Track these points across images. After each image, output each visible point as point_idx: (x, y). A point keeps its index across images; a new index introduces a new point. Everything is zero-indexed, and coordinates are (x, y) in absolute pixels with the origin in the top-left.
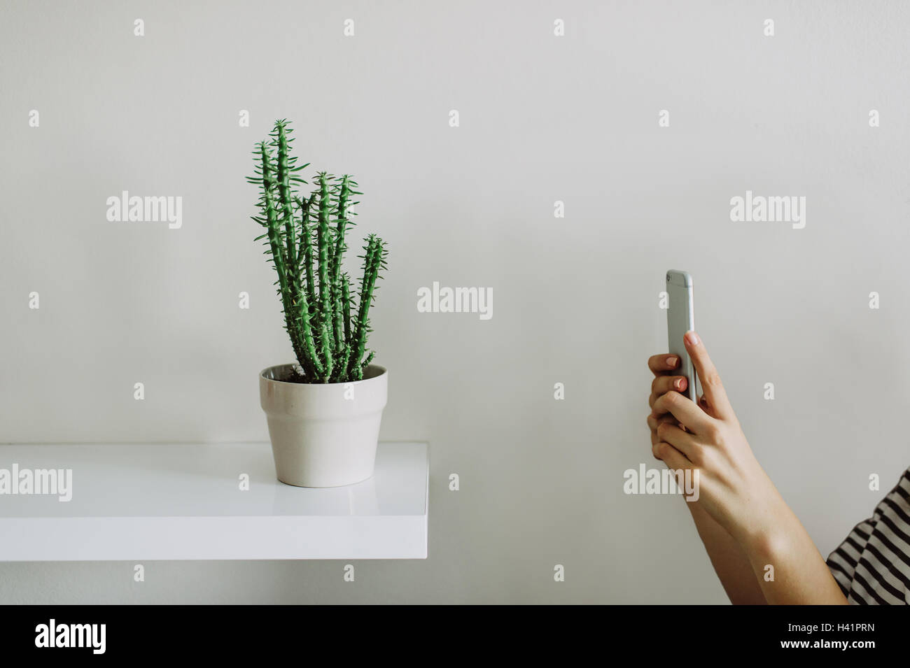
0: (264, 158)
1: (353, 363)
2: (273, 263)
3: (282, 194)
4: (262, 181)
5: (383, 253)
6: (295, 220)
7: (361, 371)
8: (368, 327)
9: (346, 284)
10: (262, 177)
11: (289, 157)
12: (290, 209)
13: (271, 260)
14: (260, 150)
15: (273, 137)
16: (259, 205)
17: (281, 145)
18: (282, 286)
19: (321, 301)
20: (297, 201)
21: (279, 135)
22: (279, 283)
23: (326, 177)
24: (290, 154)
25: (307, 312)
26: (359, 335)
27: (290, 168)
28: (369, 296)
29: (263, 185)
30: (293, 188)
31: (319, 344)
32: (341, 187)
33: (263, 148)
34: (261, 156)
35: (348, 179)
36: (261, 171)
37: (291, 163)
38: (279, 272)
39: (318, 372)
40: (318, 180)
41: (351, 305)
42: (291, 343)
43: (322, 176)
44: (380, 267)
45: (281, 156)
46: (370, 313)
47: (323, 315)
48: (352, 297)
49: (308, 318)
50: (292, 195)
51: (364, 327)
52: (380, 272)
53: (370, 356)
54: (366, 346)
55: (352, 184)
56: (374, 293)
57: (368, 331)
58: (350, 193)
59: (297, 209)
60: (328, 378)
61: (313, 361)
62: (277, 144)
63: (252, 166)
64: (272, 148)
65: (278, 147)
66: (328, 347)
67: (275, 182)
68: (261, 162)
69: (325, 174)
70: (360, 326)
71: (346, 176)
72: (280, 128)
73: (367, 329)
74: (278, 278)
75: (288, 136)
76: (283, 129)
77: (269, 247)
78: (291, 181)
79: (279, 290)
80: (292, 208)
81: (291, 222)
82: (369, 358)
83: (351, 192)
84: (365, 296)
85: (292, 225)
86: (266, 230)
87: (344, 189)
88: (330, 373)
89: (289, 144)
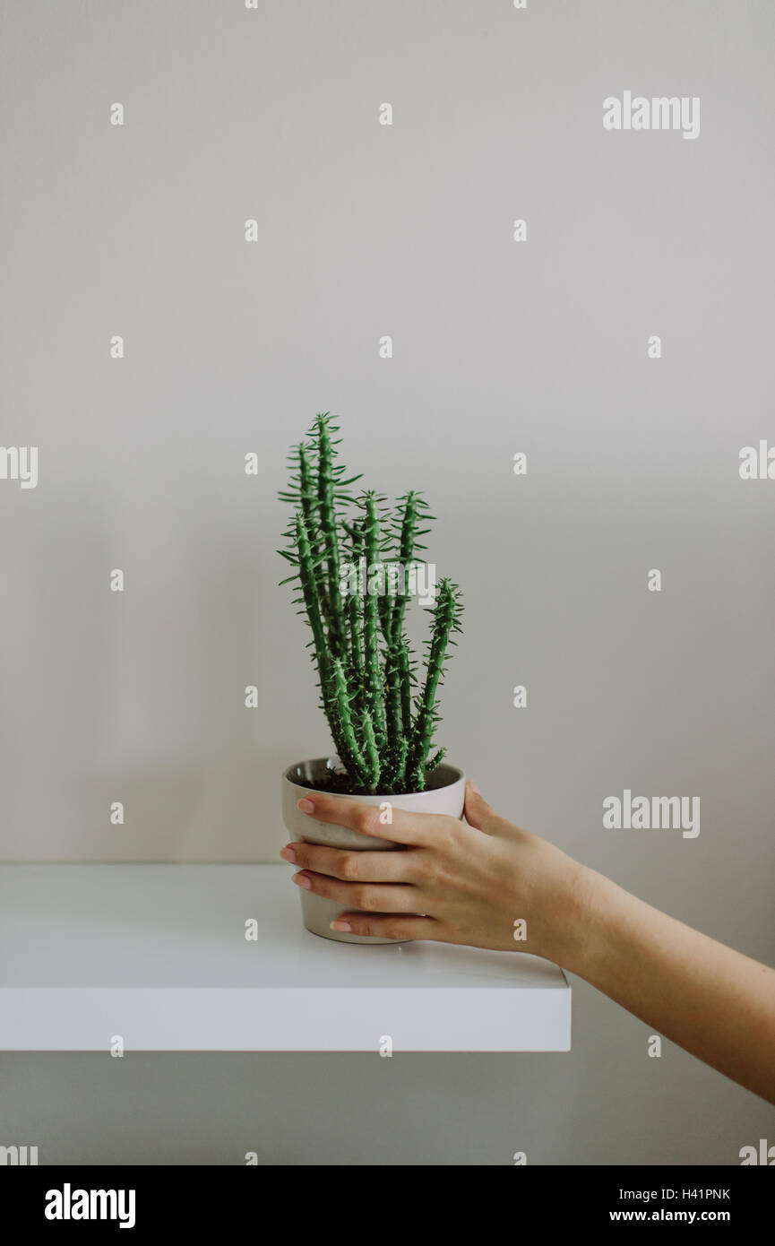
0: (303, 467)
1: (412, 766)
2: (306, 617)
3: (324, 516)
4: (299, 498)
5: (456, 608)
6: (341, 554)
7: (421, 778)
8: (436, 714)
9: (404, 651)
10: (298, 492)
11: (334, 466)
12: (334, 539)
13: (303, 612)
14: (298, 455)
15: (313, 437)
16: (288, 535)
17: (322, 449)
18: (318, 649)
19: (367, 675)
20: (346, 527)
21: (319, 435)
22: (314, 645)
23: (374, 498)
24: (335, 462)
25: (345, 691)
26: (421, 724)
27: (335, 481)
28: (437, 669)
29: (300, 504)
30: (338, 509)
31: (361, 737)
32: (404, 509)
33: (301, 453)
34: (298, 463)
35: (414, 498)
36: (299, 484)
37: (338, 474)
38: (314, 630)
39: (362, 776)
40: (363, 503)
41: (411, 681)
42: (329, 731)
43: (368, 497)
44: (452, 628)
45: (323, 465)
46: (438, 693)
47: (370, 695)
48: (413, 670)
49: (346, 700)
50: (338, 519)
51: (428, 713)
52: (451, 636)
53: (439, 754)
54: (432, 740)
55: (420, 504)
56: (443, 664)
57: (434, 720)
58: (418, 517)
59: (344, 539)
60: (375, 785)
61: (355, 759)
62: (317, 447)
63: (287, 478)
64: (313, 452)
65: (318, 452)
66: (373, 743)
67: (315, 500)
68: (299, 472)
69: (373, 492)
70: (424, 711)
71: (412, 493)
72: (321, 426)
73: (434, 716)
74: (312, 638)
75: (332, 437)
76: (326, 427)
77: (301, 594)
78: (335, 500)
79: (314, 655)
80: (337, 538)
81: (336, 557)
82: (437, 758)
83: (418, 515)
84: (433, 669)
85: (337, 562)
86: (297, 570)
87: (409, 513)
88: (377, 778)
89: (334, 447)
